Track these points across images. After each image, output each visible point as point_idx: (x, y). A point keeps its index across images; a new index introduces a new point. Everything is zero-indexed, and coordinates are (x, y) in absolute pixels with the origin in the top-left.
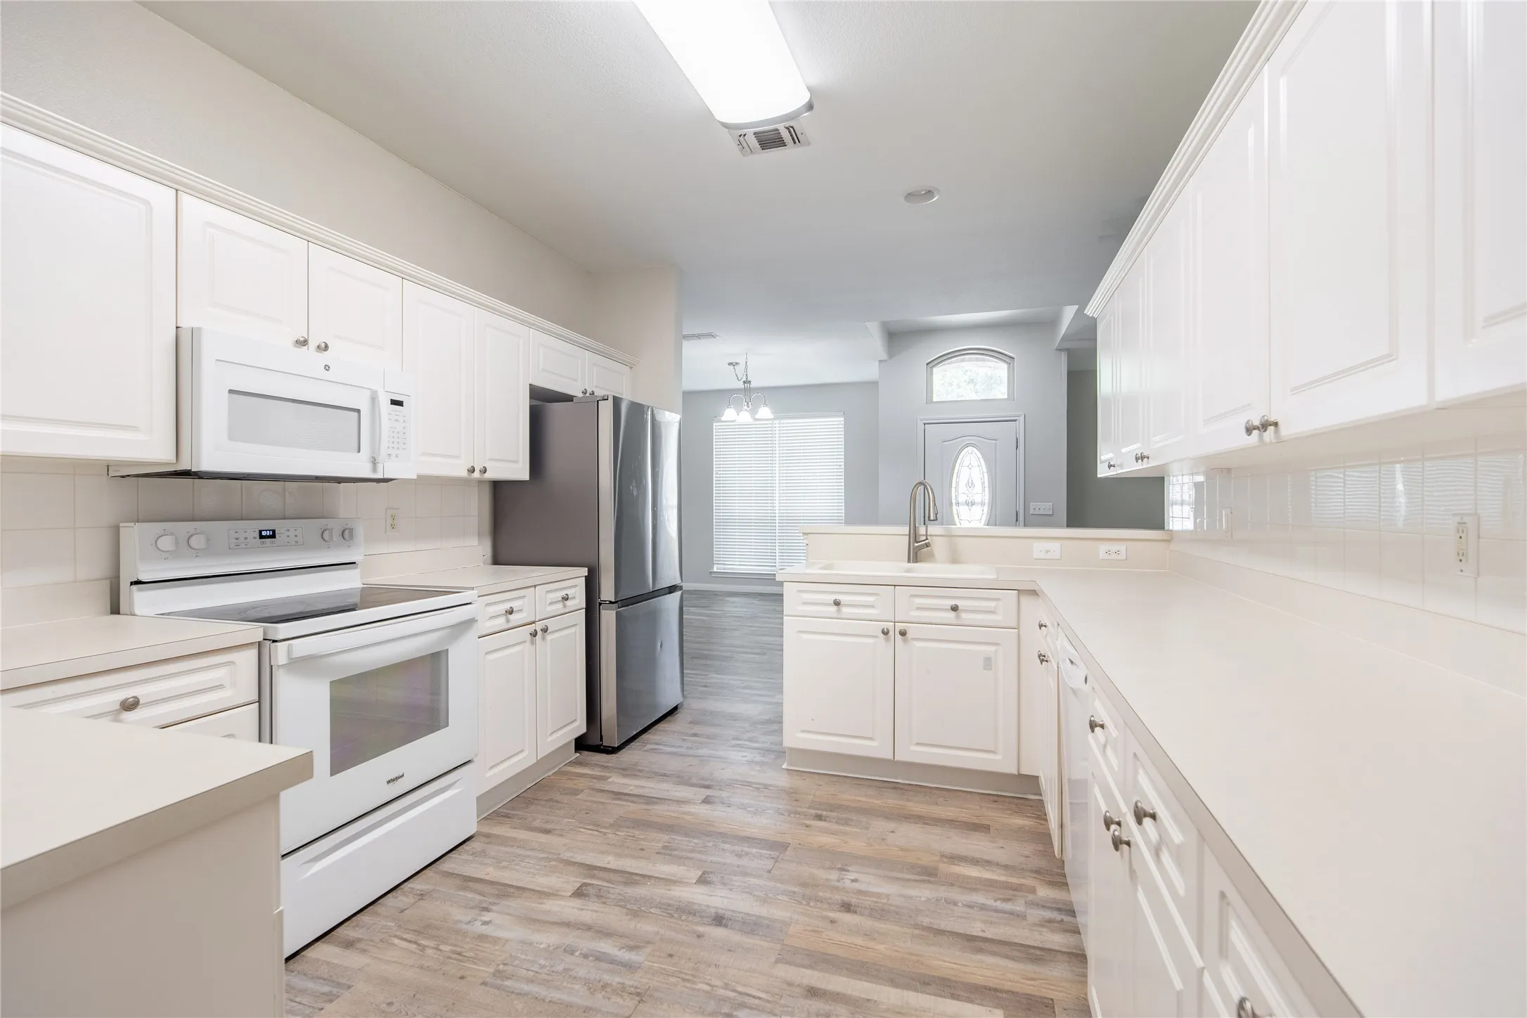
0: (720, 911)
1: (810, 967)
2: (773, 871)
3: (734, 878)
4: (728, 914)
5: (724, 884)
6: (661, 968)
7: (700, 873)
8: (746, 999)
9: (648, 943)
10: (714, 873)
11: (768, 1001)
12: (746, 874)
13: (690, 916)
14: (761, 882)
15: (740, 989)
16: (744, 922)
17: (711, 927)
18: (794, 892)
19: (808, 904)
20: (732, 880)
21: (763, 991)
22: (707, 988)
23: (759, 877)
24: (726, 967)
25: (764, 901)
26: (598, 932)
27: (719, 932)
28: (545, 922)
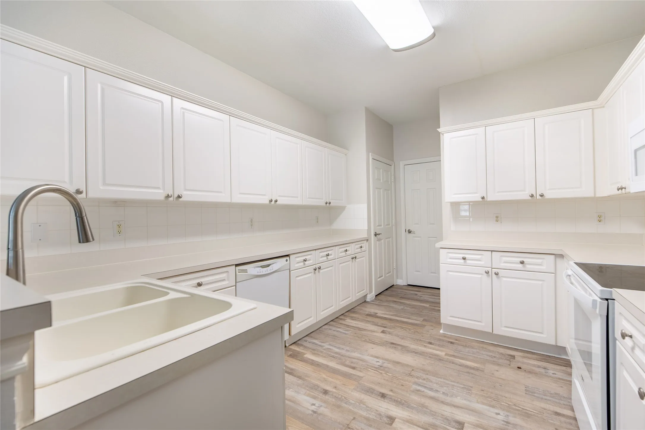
0: (382, 399)
1: (351, 374)
2: (352, 418)
3: (374, 418)
4: (379, 398)
5: (380, 415)
6: (405, 382)
7: (393, 424)
8: (375, 369)
9: (413, 392)
10: (385, 423)
11: (368, 368)
12: (367, 419)
13: (396, 400)
14: (361, 412)
15: (377, 372)
16: (372, 393)
17: (387, 393)
18: (346, 403)
19: (342, 396)
20: (376, 416)
21: (369, 370)
22: (388, 374)
23: (361, 416)
24: (381, 379)
25: (361, 402)
26: (438, 400)
27: (383, 391)
28: (467, 409)
